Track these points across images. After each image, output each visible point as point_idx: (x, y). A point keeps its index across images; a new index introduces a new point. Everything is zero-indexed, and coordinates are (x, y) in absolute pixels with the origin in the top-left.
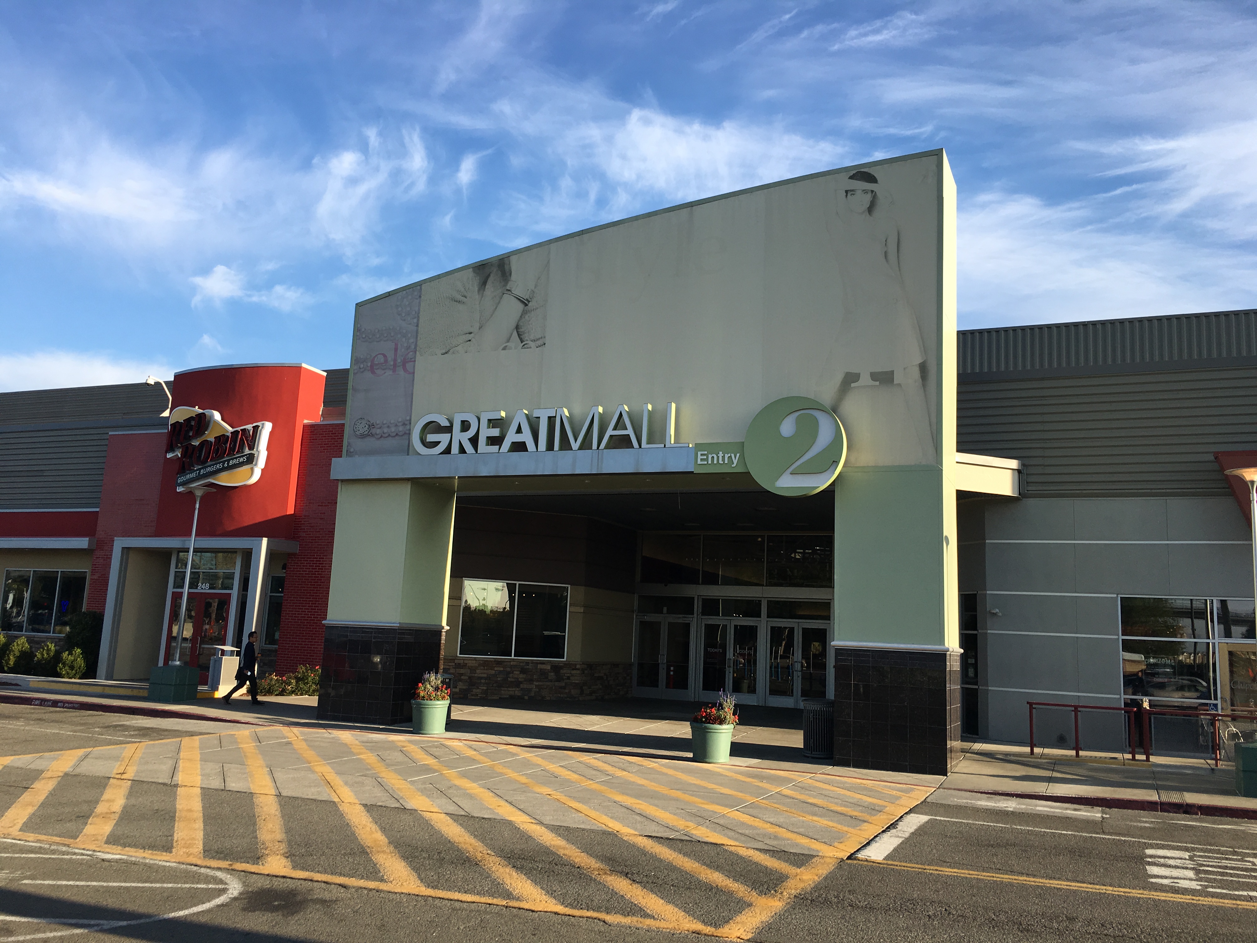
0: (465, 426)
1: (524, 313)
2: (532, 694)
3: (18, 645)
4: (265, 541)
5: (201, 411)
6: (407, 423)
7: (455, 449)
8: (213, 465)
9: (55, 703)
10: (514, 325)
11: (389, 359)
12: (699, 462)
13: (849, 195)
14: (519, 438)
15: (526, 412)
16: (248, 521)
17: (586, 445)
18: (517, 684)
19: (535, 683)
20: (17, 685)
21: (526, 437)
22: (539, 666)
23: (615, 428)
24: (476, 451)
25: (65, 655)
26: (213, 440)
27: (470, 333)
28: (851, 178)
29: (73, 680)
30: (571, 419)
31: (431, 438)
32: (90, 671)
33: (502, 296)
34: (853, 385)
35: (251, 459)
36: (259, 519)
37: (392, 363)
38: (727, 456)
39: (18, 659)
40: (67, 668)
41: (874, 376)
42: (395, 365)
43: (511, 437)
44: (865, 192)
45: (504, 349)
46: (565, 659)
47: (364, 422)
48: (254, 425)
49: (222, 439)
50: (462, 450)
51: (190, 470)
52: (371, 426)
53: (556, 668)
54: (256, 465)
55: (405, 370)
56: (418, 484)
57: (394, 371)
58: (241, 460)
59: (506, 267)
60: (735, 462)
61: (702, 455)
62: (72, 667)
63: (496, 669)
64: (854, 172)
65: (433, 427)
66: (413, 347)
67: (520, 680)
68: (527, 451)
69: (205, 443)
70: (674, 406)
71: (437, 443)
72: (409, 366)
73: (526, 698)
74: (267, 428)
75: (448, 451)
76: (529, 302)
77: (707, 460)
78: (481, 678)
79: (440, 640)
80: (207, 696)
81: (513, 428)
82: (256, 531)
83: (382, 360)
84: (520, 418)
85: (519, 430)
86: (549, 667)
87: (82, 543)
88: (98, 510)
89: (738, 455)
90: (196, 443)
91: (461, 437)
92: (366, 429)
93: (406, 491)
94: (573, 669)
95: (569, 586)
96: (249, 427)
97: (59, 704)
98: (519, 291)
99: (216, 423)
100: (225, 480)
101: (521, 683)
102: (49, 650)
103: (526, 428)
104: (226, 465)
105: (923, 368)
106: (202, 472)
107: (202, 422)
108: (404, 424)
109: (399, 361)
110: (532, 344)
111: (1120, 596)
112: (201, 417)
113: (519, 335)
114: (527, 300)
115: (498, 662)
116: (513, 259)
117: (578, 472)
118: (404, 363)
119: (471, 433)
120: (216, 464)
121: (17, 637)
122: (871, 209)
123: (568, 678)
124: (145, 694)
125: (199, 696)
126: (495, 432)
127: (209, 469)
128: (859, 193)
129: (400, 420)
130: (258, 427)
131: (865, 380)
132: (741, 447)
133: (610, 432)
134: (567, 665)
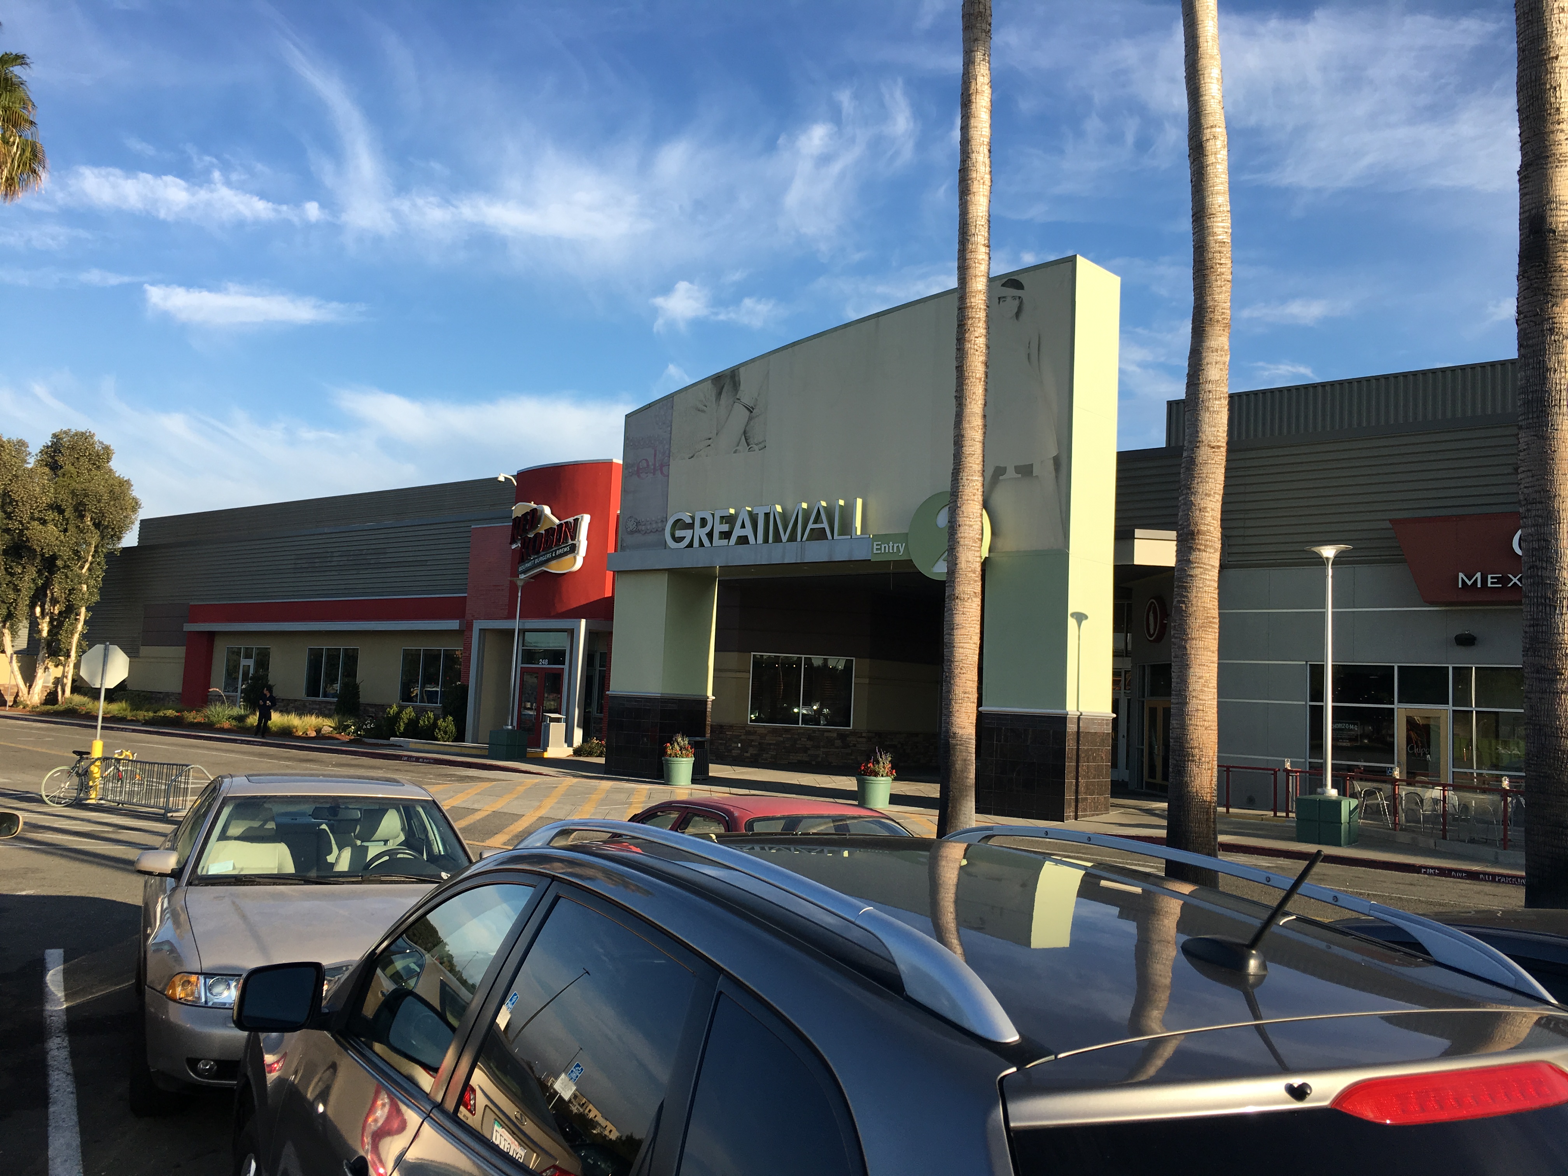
0: (704, 522)
1: (750, 419)
2: (820, 759)
3: (406, 713)
4: (583, 622)
5: (535, 506)
6: (664, 520)
7: (696, 544)
8: (544, 555)
9: (417, 759)
10: (742, 431)
11: (650, 463)
12: (875, 551)
13: (1001, 300)
14: (743, 533)
15: (750, 509)
16: (574, 604)
17: (792, 538)
18: (805, 750)
19: (822, 750)
20: (400, 746)
21: (748, 531)
22: (826, 734)
23: (815, 522)
24: (711, 544)
25: (440, 722)
26: (544, 532)
27: (710, 439)
28: (1003, 285)
29: (447, 743)
30: (784, 516)
31: (679, 533)
32: (460, 736)
33: (732, 406)
34: (1001, 478)
35: (573, 549)
36: (583, 602)
37: (652, 467)
38: (895, 546)
39: (407, 725)
40: (442, 733)
41: (1018, 469)
42: (654, 469)
43: (737, 532)
44: (1014, 298)
45: (735, 452)
46: (851, 728)
47: (633, 520)
48: (575, 517)
49: (550, 531)
50: (701, 544)
51: (527, 559)
52: (638, 523)
53: (842, 736)
54: (578, 553)
55: (662, 473)
56: (673, 573)
57: (654, 474)
58: (565, 550)
59: (737, 379)
60: (902, 550)
61: (877, 545)
62: (445, 733)
63: (784, 736)
64: (1006, 280)
65: (679, 524)
66: (667, 452)
67: (808, 746)
68: (749, 543)
69: (538, 535)
70: (859, 502)
71: (683, 538)
72: (665, 469)
73: (814, 763)
74: (586, 519)
75: (691, 545)
76: (753, 409)
77: (880, 549)
78: (770, 744)
79: (706, 709)
80: (537, 756)
81: (739, 524)
82: (577, 613)
83: (645, 465)
84: (744, 516)
85: (743, 526)
86: (835, 735)
87: (453, 625)
88: (466, 595)
89: (904, 545)
90: (531, 535)
91: (701, 533)
92: (634, 526)
93: (665, 578)
94: (859, 737)
95: (854, 659)
96: (571, 520)
97: (420, 760)
98: (746, 400)
99: (546, 516)
100: (555, 568)
101: (809, 749)
102: (429, 718)
103: (748, 524)
104: (554, 555)
105: (1057, 461)
106: (537, 561)
107: (534, 517)
108: (662, 521)
109: (657, 465)
110: (756, 447)
111: (1309, 663)
112: (534, 511)
113: (746, 439)
114: (752, 408)
115: (787, 730)
116: (742, 370)
117: (786, 562)
118: (662, 466)
119: (708, 529)
120: (547, 554)
121: (407, 706)
122: (1018, 315)
123: (855, 745)
124: (486, 753)
125: (528, 756)
126: (725, 528)
127: (541, 559)
128: (1009, 299)
129: (659, 517)
130: (577, 519)
131: (1011, 473)
132: (904, 538)
133: (811, 526)
134: (853, 733)
